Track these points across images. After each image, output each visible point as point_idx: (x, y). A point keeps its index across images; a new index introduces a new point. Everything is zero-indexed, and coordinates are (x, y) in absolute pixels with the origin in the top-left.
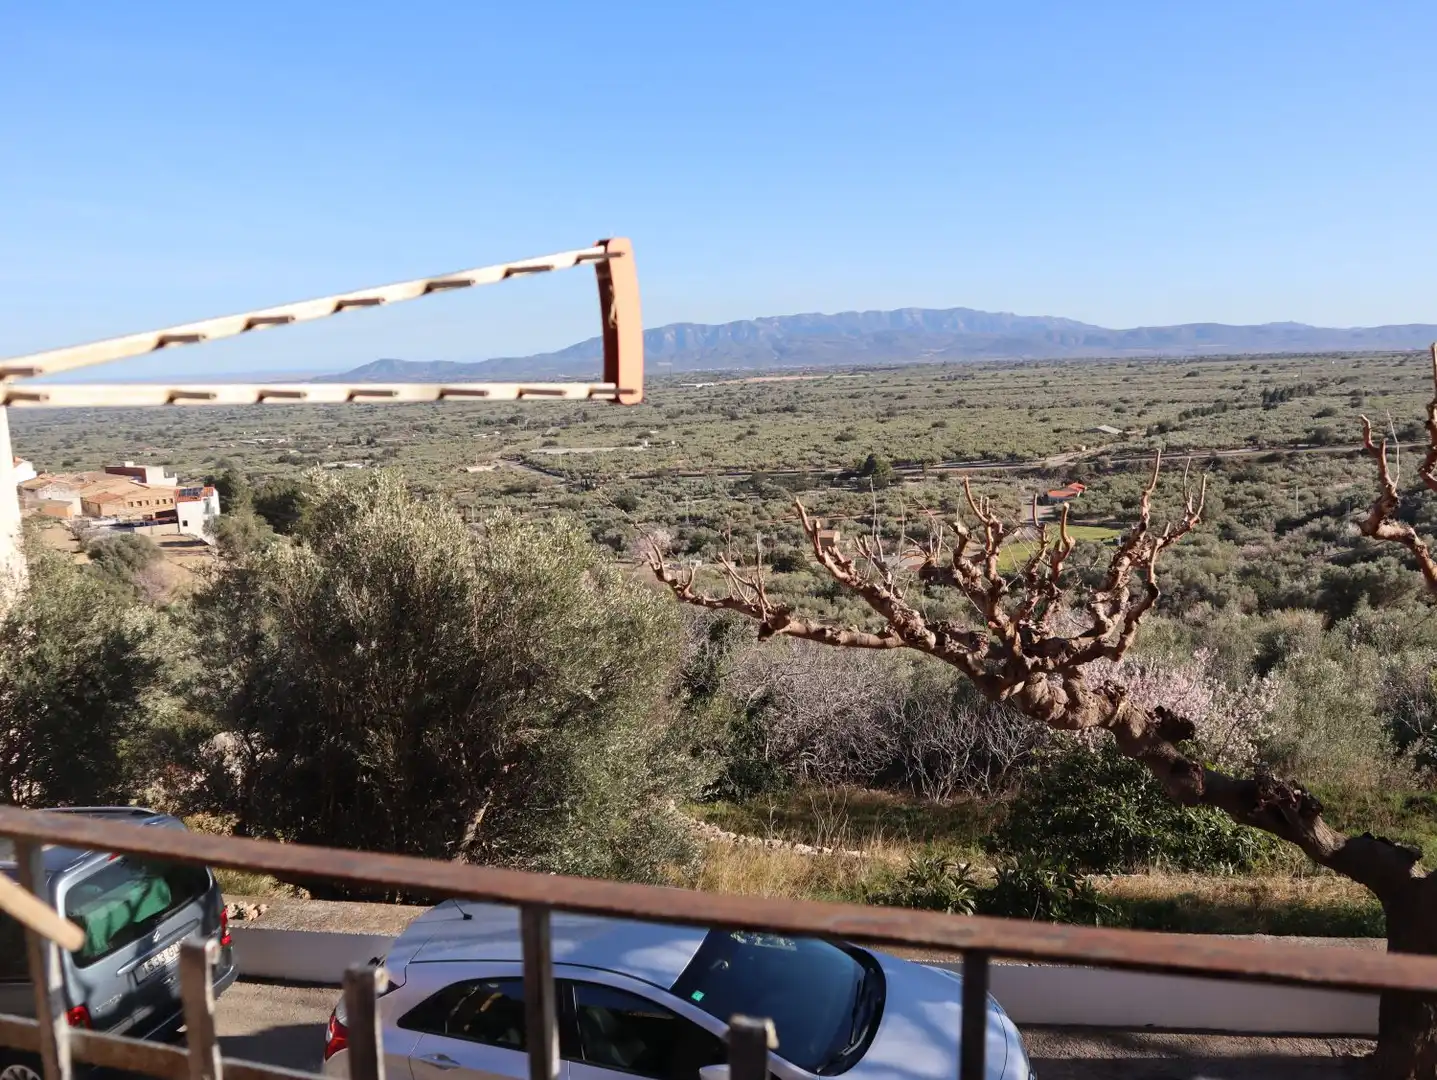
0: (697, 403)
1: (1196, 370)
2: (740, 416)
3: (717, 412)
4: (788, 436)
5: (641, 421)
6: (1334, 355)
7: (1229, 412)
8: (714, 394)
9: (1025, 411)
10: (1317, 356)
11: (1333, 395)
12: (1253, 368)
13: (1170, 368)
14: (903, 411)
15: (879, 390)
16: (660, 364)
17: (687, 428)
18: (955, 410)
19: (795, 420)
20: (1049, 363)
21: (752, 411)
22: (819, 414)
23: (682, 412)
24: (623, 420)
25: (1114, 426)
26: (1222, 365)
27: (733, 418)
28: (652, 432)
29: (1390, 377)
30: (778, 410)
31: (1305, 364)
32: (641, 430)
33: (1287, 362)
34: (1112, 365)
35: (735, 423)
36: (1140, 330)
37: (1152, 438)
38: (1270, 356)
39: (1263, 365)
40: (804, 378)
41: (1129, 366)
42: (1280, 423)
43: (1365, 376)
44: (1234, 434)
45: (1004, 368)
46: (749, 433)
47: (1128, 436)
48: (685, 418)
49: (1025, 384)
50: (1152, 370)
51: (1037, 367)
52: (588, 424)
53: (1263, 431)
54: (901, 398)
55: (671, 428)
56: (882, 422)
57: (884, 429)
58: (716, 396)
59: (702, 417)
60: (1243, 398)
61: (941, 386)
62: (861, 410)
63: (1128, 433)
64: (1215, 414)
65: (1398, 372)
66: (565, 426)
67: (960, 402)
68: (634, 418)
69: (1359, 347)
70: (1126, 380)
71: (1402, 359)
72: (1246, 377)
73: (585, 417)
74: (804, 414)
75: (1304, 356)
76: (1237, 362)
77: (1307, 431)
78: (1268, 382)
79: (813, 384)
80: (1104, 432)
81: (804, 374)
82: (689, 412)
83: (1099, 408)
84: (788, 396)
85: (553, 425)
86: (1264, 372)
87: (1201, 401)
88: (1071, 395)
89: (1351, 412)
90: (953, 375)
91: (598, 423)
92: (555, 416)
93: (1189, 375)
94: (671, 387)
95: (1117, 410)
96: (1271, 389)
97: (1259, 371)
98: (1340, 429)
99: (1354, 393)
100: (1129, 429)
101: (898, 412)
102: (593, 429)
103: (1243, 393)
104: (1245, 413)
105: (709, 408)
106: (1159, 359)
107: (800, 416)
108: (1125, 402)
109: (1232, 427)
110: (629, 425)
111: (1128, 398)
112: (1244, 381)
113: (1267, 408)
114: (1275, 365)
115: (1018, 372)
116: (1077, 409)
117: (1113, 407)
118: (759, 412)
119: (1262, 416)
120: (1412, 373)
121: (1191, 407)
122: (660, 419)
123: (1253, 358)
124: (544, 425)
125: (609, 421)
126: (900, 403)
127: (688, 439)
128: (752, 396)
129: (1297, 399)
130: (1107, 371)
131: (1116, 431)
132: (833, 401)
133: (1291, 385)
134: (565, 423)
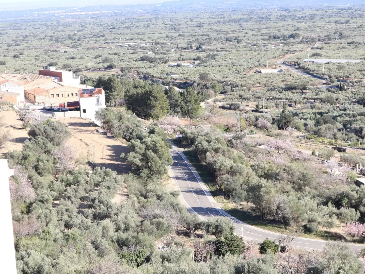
52: (343, 41)
66: (327, 41)
73: (341, 36)
85: (319, 40)
91: (350, 40)
92: (321, 35)
102: (346, 45)
124: (313, 40)
125: (356, 40)
134: (328, 39)
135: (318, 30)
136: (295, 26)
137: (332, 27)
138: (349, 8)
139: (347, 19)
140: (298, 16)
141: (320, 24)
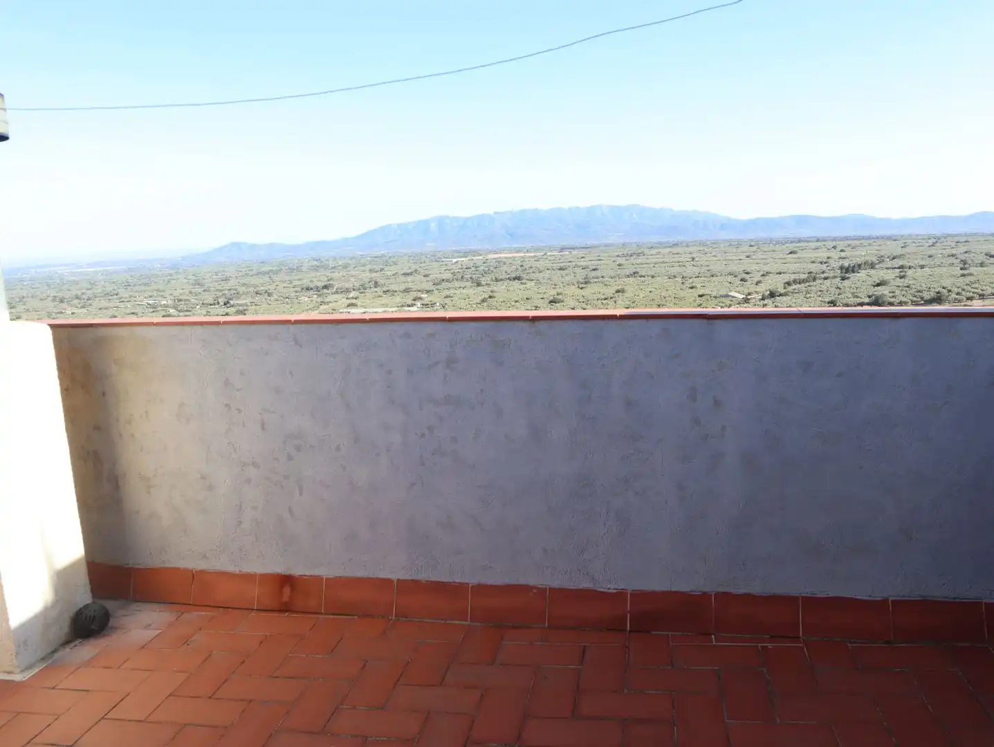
0: (453, 274)
1: (795, 249)
2: (483, 283)
3: (468, 281)
4: (516, 299)
5: (415, 287)
6: (889, 238)
7: (818, 281)
8: (465, 267)
9: (679, 279)
10: (877, 238)
11: (887, 269)
12: (834, 247)
13: (778, 247)
14: (596, 280)
15: (578, 264)
16: (428, 244)
17: (448, 293)
18: (632, 279)
19: (522, 287)
20: (695, 243)
21: (492, 280)
22: (538, 282)
23: (443, 280)
24: (403, 287)
25: (739, 292)
26: (813, 245)
27: (479, 285)
28: (423, 296)
29: (925, 255)
30: (510, 279)
31: (870, 245)
32: (414, 294)
33: (857, 242)
34: (739, 244)
35: (479, 288)
36: (758, 219)
37: (765, 302)
38: (847, 238)
39: (841, 245)
40: (528, 255)
41: (751, 246)
42: (852, 291)
43: (909, 254)
44: (821, 299)
45: (666, 247)
46: (490, 297)
47: (749, 299)
48: (444, 285)
49: (680, 260)
50: (765, 249)
51: (687, 246)
52: (378, 289)
53: (840, 297)
54: (594, 270)
55: (436, 292)
56: (582, 288)
57: (584, 294)
58: (467, 268)
59: (457, 284)
60: (827, 271)
61: (621, 261)
62: (567, 278)
63: (749, 297)
64: (808, 284)
65: (932, 251)
66: (362, 291)
67: (634, 273)
68: (410, 285)
69: (906, 232)
70: (748, 257)
71: (934, 241)
72: (829, 254)
73: (376, 285)
74: (528, 282)
75: (869, 238)
76: (824, 243)
77: (869, 297)
78: (844, 258)
79: (533, 260)
80: (733, 297)
81: (527, 251)
82: (448, 281)
83: (730, 278)
84: (517, 269)
85: (354, 290)
86: (842, 251)
87: (799, 273)
88: (711, 267)
89: (899, 282)
90: (630, 253)
91: (385, 289)
92: (355, 284)
93: (791, 253)
94: (436, 261)
95: (742, 280)
96: (846, 265)
97: (839, 249)
98: (891, 295)
99: (901, 267)
100: (749, 294)
101: (592, 281)
102: (381, 294)
103: (827, 266)
104: (828, 283)
105: (462, 277)
106: (771, 240)
107: (525, 284)
108: (747, 273)
109: (819, 293)
110: (407, 291)
111: (749, 270)
112: (828, 258)
113: (843, 279)
114: (849, 245)
115: (675, 250)
116: (714, 278)
117: (740, 278)
118: (497, 280)
119: (839, 285)
120: (940, 252)
121: (793, 277)
122: (429, 286)
123: (834, 239)
124: (348, 291)
125: (393, 287)
126: (594, 274)
127: (447, 301)
128: (492, 269)
129: (863, 271)
130: (735, 250)
131: (741, 296)
132: (549, 272)
133: (859, 261)
134: (362, 288)
135: (353, 279)
136: (328, 277)
137: (366, 276)
138: (383, 256)
139: (381, 267)
140: (331, 266)
141: (353, 273)
